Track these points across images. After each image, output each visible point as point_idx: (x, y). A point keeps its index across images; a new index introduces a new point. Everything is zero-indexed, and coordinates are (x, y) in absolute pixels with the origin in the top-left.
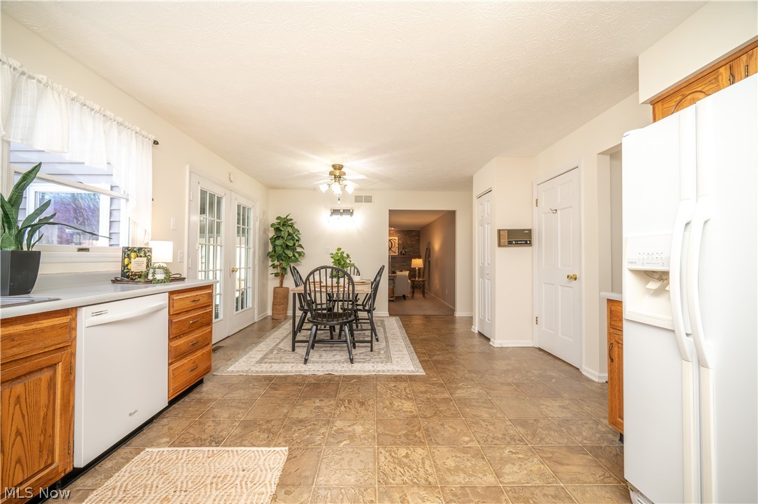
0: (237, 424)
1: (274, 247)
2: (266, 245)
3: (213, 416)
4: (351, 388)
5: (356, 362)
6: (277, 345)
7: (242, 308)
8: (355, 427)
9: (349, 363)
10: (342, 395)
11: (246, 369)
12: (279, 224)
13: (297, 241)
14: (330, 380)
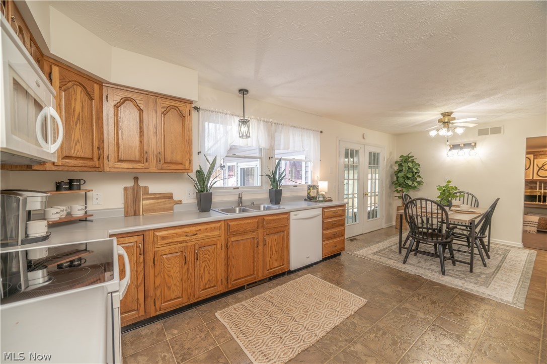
0: (349, 280)
1: (398, 178)
2: (391, 176)
3: (340, 272)
4: (430, 290)
5: (448, 275)
6: (391, 246)
7: (373, 218)
8: (418, 312)
9: (441, 274)
10: (421, 291)
11: (365, 255)
12: (401, 161)
13: (416, 173)
14: (417, 279)
